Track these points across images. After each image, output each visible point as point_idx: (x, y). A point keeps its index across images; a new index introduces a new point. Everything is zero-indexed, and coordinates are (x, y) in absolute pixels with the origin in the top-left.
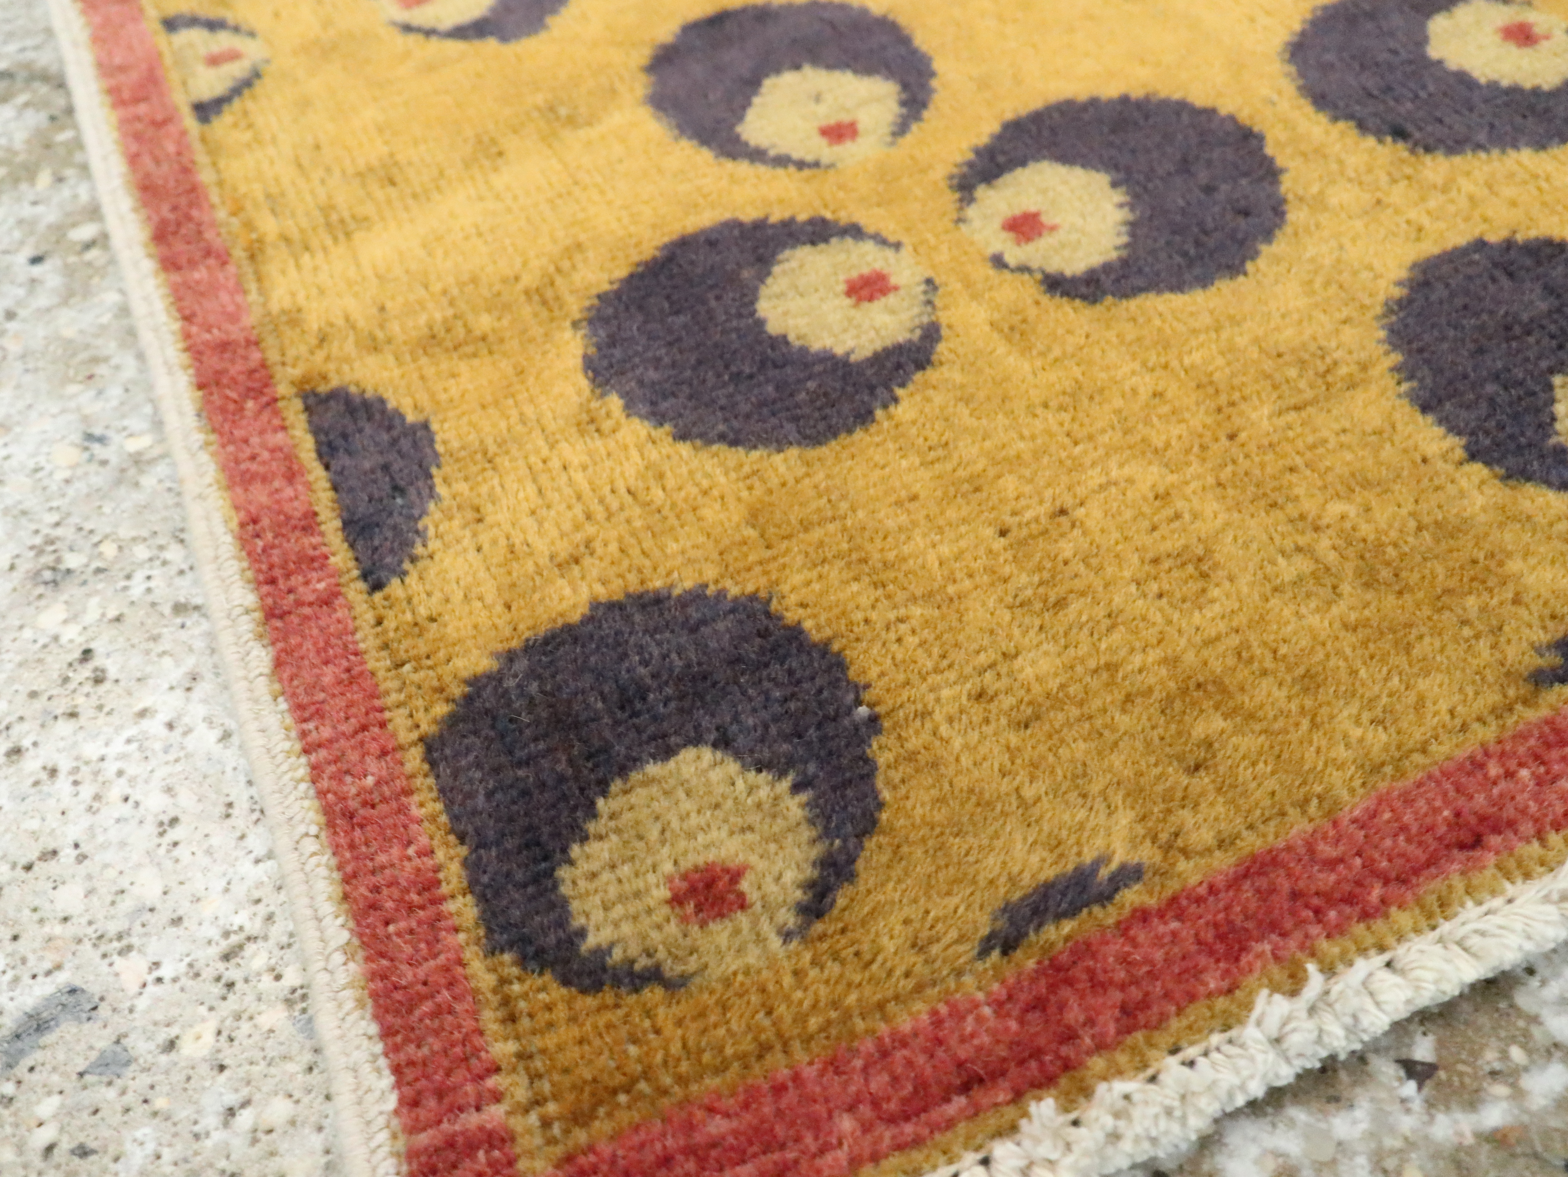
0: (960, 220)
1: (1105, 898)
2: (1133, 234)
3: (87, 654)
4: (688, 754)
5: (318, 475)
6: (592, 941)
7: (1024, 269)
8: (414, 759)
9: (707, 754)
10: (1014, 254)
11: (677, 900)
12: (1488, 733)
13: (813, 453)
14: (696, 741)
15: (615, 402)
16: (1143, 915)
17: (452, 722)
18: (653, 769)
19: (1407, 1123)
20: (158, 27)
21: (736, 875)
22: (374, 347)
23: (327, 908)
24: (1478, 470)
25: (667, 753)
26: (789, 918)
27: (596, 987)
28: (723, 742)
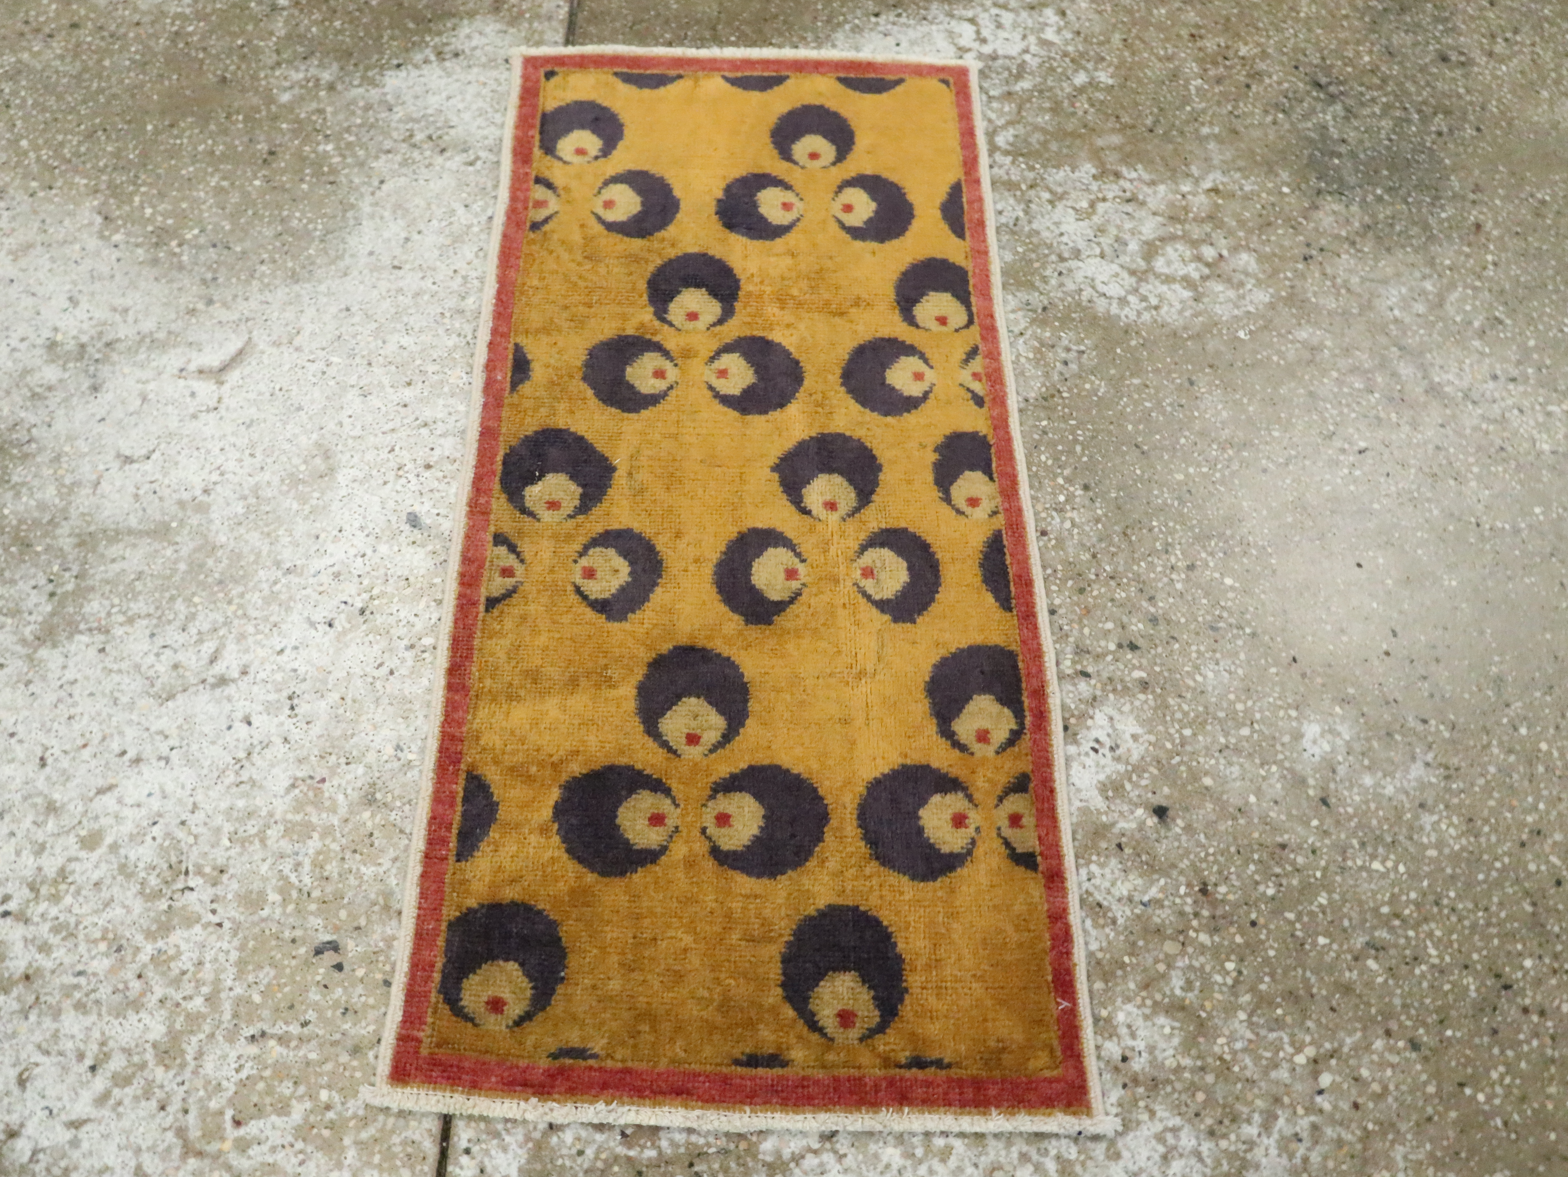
0: (704, 805)
1: (585, 1059)
2: (753, 842)
3: (371, 835)
4: (511, 963)
5: (459, 808)
6: (462, 1003)
7: (709, 838)
8: (444, 926)
9: (516, 966)
10: (712, 830)
11: (487, 1003)
12: (709, 1068)
13: (600, 879)
14: (516, 960)
15: (556, 826)
16: (591, 1068)
17: (458, 919)
18: (501, 963)
19: (612, 1144)
20: (490, 538)
21: (505, 1004)
22: (496, 762)
23: (406, 959)
24: (779, 991)
25: (507, 960)
26: (511, 1023)
27: (457, 1015)
28: (522, 965)
